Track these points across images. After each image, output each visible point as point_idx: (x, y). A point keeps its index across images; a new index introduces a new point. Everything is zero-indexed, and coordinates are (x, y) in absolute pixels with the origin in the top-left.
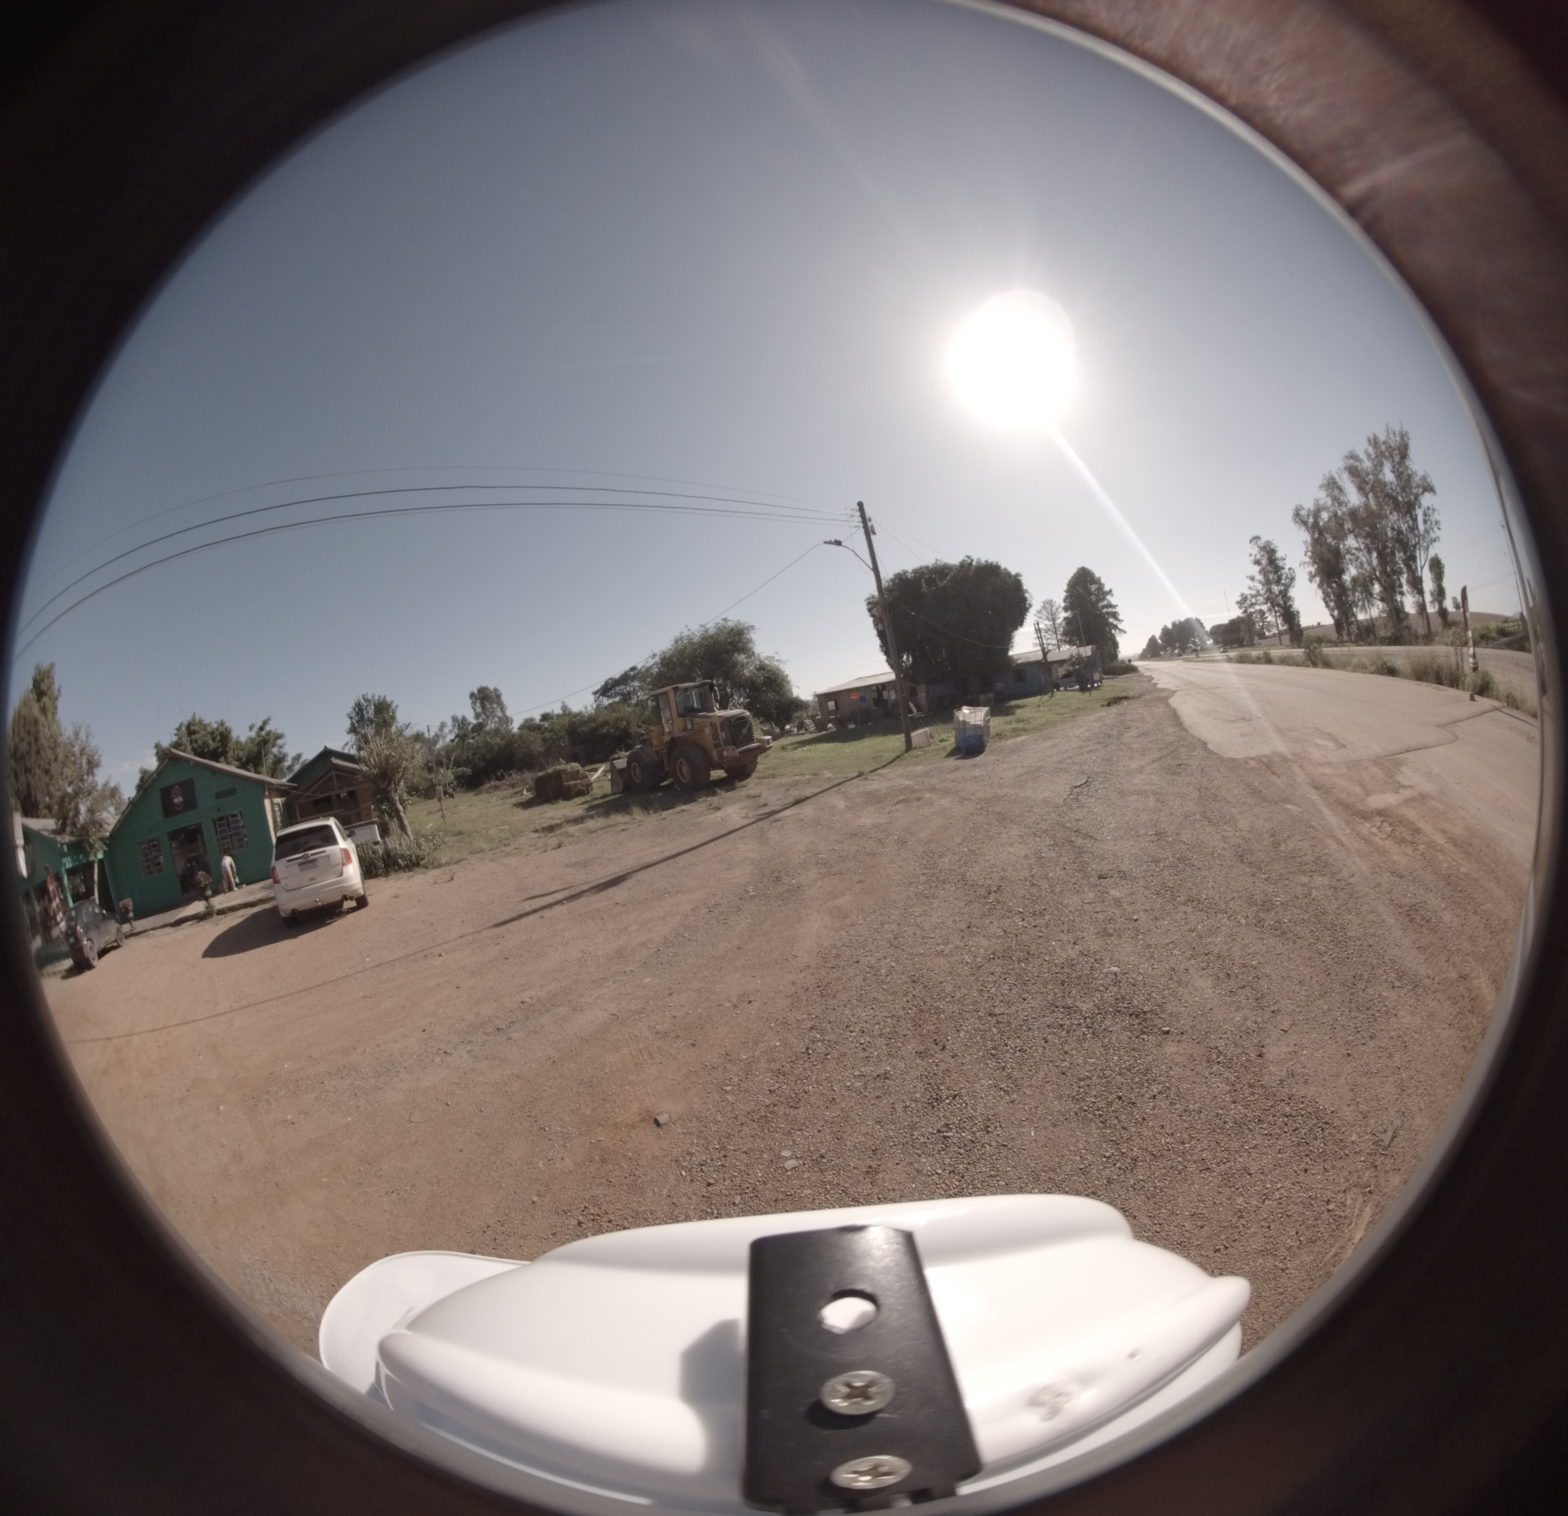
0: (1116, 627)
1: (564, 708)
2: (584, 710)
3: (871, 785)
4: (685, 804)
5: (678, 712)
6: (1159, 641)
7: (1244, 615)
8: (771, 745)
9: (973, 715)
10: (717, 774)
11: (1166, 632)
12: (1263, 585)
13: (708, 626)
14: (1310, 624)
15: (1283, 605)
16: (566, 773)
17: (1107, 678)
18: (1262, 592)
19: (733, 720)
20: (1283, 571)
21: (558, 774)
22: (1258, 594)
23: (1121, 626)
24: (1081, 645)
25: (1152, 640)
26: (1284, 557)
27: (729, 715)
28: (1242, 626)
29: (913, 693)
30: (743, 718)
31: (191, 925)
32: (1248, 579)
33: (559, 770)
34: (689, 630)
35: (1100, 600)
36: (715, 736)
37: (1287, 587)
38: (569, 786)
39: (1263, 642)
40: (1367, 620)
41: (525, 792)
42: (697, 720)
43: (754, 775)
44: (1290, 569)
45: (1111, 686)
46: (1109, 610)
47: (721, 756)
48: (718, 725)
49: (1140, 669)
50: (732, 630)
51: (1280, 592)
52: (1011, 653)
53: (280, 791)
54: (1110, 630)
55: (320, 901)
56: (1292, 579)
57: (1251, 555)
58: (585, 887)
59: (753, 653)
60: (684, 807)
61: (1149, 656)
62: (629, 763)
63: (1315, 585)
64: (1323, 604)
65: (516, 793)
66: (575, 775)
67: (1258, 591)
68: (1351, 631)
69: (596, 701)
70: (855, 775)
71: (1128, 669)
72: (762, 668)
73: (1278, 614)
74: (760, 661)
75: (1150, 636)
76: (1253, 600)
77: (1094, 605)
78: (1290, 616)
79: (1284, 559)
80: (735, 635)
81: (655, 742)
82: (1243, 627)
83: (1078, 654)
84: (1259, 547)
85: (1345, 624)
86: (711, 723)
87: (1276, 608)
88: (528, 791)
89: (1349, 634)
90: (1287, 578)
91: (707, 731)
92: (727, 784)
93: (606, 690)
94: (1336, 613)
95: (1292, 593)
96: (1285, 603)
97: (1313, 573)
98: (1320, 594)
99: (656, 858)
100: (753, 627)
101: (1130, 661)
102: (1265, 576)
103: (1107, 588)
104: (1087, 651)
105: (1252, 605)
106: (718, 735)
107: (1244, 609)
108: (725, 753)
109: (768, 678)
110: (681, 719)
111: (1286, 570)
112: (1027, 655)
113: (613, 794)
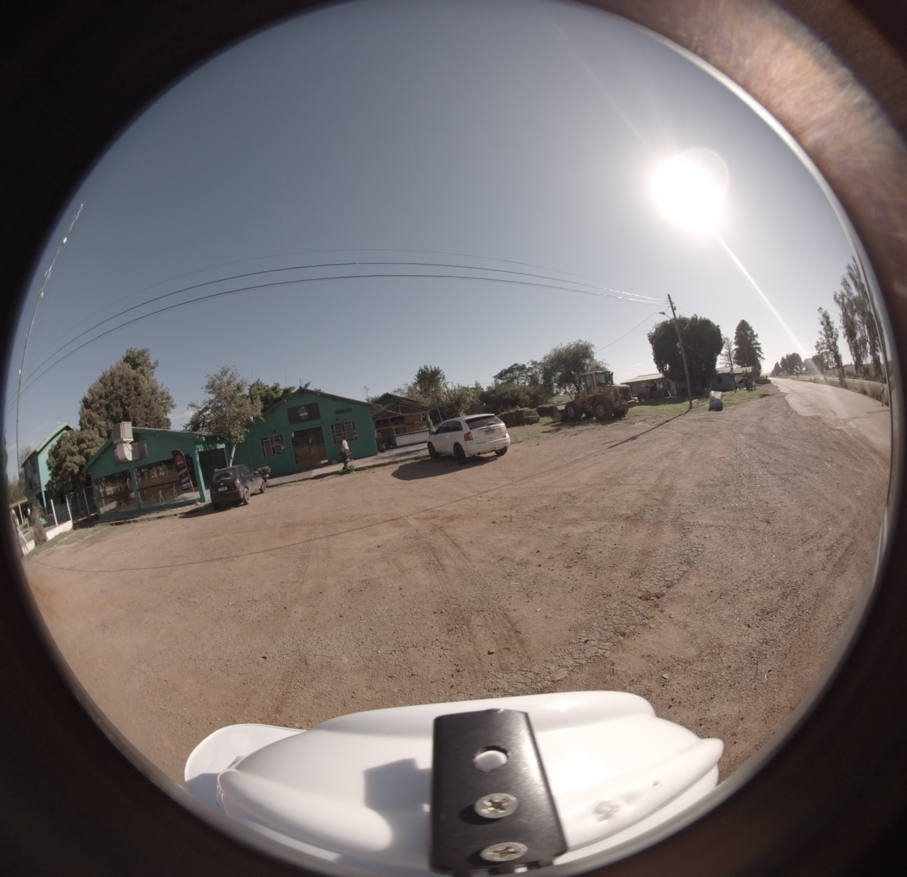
6: (780, 365)
7: (819, 355)
11: (783, 360)
12: (826, 337)
13: (571, 344)
14: (846, 364)
17: (758, 385)
18: (826, 342)
23: (762, 356)
24: (747, 366)
25: (777, 365)
26: (833, 321)
28: (818, 359)
29: (669, 384)
31: (333, 477)
32: (819, 333)
34: (561, 345)
35: (752, 340)
37: (835, 340)
40: (866, 364)
45: (760, 389)
46: (756, 346)
49: (771, 381)
50: (583, 346)
51: (833, 343)
54: (757, 357)
57: (819, 319)
59: (593, 359)
61: (775, 374)
63: (846, 341)
64: (851, 355)
71: (766, 381)
73: (833, 356)
74: (597, 364)
76: (823, 346)
77: (749, 343)
78: (838, 358)
80: (585, 349)
83: (746, 371)
84: (822, 313)
85: (858, 366)
87: (832, 352)
89: (860, 372)
90: (835, 336)
94: (855, 359)
95: (838, 344)
96: (835, 349)
97: (845, 333)
98: (848, 346)
100: (593, 345)
101: (766, 377)
102: (826, 332)
103: (755, 333)
104: (749, 369)
105: (822, 349)
107: (819, 351)
111: (834, 330)
112: (722, 369)
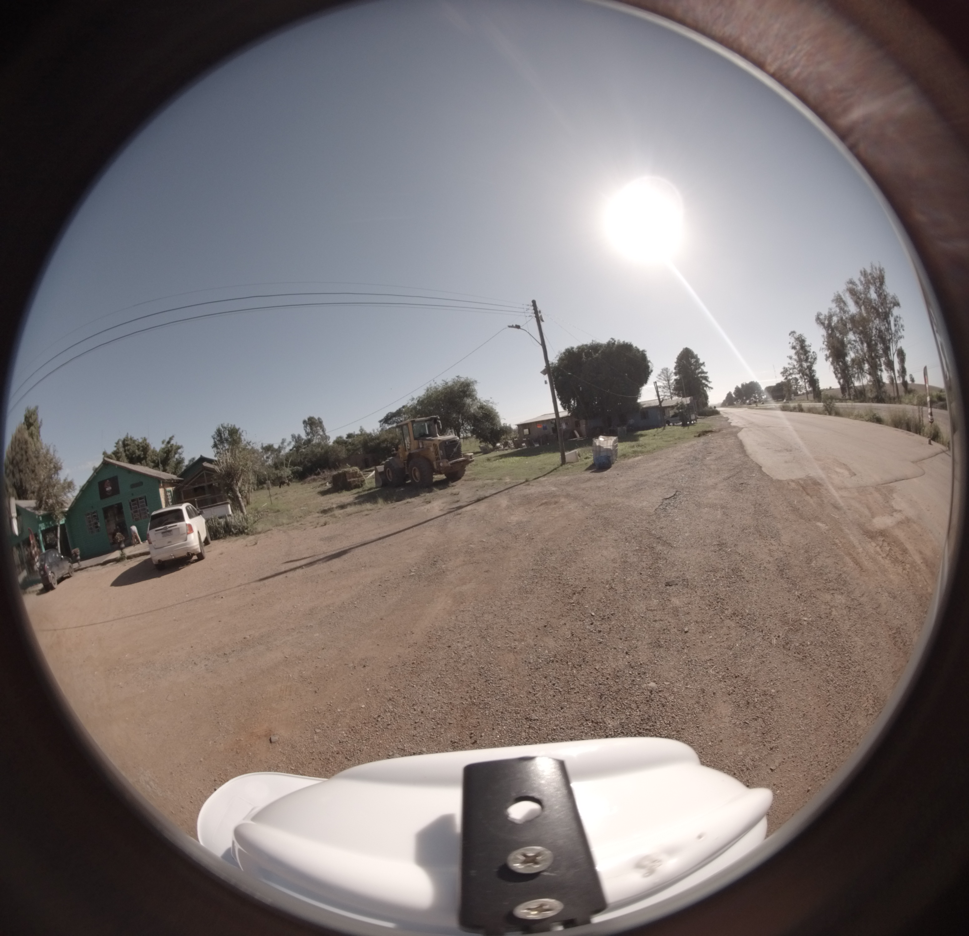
0: (706, 386)
1: (361, 430)
2: (372, 432)
3: (530, 489)
4: (411, 497)
5: (414, 436)
6: (734, 396)
7: (785, 381)
8: (473, 459)
9: (606, 442)
10: (437, 477)
11: (738, 390)
12: (797, 362)
13: (447, 381)
14: (825, 388)
15: (809, 375)
16: (349, 474)
17: (700, 418)
18: (797, 366)
19: (447, 443)
20: (809, 354)
21: (344, 474)
22: (794, 368)
23: (709, 385)
24: (684, 397)
25: (729, 395)
26: (810, 345)
27: (445, 439)
28: (784, 387)
29: (577, 425)
30: (455, 441)
31: (112, 565)
32: (788, 358)
33: (345, 471)
34: (436, 383)
35: (697, 369)
36: (437, 454)
37: (812, 363)
38: (350, 482)
39: (797, 398)
40: (860, 386)
41: (327, 484)
42: (426, 442)
43: (463, 478)
44: (813, 352)
45: (702, 423)
46: (703, 375)
47: (439, 466)
48: (438, 445)
49: (721, 412)
50: (463, 383)
51: (808, 367)
52: (639, 401)
53: (170, 483)
54: (703, 387)
55: (173, 556)
56: (815, 359)
57: (790, 343)
58: (321, 557)
59: (476, 398)
60: (409, 500)
61: (727, 404)
62: (385, 468)
63: (829, 363)
64: (834, 376)
65: (322, 485)
66: (355, 475)
67: (794, 366)
68: (851, 393)
69: (381, 426)
70: (524, 481)
71: (714, 412)
72: (482, 407)
73: (806, 381)
74: (480, 403)
75: (728, 392)
76: (791, 371)
77: (693, 372)
78: (813, 382)
79: (810, 346)
80: (464, 387)
81: (401, 455)
82: (785, 389)
83: (682, 402)
84: (795, 338)
85: (847, 388)
86: (434, 444)
87: (805, 377)
88: (330, 483)
89: (849, 395)
90: (812, 358)
91: (432, 449)
92: (443, 484)
93: (387, 420)
94: (841, 381)
95: (815, 367)
96: (811, 373)
97: (828, 355)
98: (832, 369)
99: (374, 538)
100: (476, 381)
101: (715, 407)
102: (798, 356)
103: (701, 361)
104: (687, 400)
105: (790, 374)
106: (438, 452)
107: (785, 377)
108: (441, 464)
109: (486, 414)
110: (416, 442)
111: (811, 353)
112: (649, 402)
113: (376, 488)
